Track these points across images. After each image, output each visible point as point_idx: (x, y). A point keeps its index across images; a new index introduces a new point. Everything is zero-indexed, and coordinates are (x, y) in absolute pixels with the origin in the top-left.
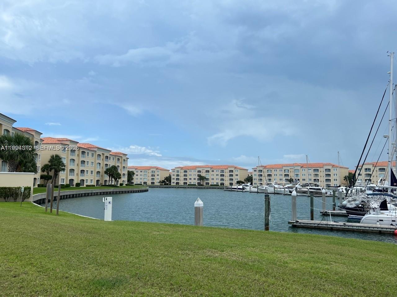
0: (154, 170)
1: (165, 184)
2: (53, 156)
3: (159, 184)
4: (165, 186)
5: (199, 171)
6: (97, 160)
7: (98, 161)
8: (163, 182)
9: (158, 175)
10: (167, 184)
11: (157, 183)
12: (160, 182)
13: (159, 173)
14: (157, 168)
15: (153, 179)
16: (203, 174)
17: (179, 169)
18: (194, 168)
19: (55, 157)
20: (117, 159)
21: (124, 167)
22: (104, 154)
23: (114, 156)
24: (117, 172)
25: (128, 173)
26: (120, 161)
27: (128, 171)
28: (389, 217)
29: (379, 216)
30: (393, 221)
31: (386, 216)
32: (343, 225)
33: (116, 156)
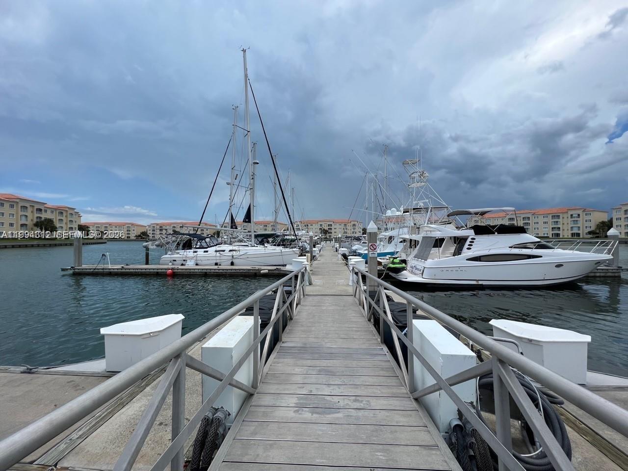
0: (130, 225)
1: (141, 238)
3: (135, 238)
4: (141, 240)
5: (174, 227)
6: (21, 211)
7: (21, 213)
8: (140, 236)
9: (134, 230)
10: (144, 238)
11: (132, 237)
12: (136, 236)
13: (135, 228)
14: (132, 224)
15: (128, 234)
16: (178, 229)
17: (155, 225)
18: (170, 224)
20: (59, 212)
21: (71, 221)
22: (33, 206)
23: (54, 210)
24: (52, 225)
25: (80, 227)
26: (64, 214)
27: (79, 225)
28: (180, 256)
29: (172, 256)
30: (184, 260)
31: (178, 256)
32: (121, 268)
33: (56, 209)
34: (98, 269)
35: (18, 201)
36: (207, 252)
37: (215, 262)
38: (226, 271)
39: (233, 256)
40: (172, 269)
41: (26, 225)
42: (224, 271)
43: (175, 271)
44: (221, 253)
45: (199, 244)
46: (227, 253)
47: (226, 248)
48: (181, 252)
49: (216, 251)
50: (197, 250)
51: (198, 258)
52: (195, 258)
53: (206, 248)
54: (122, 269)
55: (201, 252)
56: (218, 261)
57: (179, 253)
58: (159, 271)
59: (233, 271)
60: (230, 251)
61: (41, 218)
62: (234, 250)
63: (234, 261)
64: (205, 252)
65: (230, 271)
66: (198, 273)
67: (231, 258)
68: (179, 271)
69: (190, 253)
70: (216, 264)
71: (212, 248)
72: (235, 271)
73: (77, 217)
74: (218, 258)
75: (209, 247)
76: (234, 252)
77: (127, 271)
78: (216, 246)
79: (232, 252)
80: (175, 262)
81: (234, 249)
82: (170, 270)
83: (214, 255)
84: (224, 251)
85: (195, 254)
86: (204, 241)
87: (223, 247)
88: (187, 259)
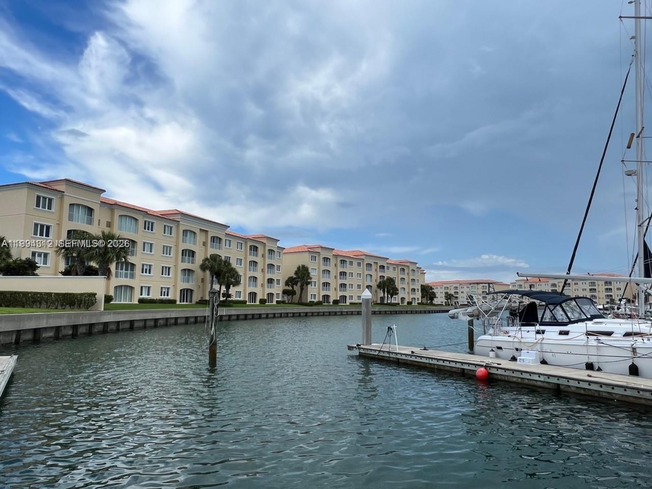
0: (486, 284)
2: (300, 267)
6: (367, 270)
7: (367, 272)
17: (522, 283)
19: (302, 267)
20: (401, 269)
21: (413, 280)
22: (377, 263)
23: (396, 266)
24: (393, 286)
25: (422, 287)
26: (406, 271)
27: (421, 285)
28: (510, 339)
29: (495, 338)
30: (517, 350)
31: (506, 338)
32: (410, 353)
33: (398, 265)
34: (384, 352)
35: (363, 257)
36: (567, 333)
37: (585, 360)
38: (609, 390)
39: (634, 350)
40: (486, 367)
41: (371, 286)
42: (604, 389)
43: (493, 371)
44: (603, 338)
45: (548, 313)
46: (617, 340)
47: (618, 326)
48: (513, 330)
49: (589, 334)
50: (542, 328)
51: (546, 348)
52: (538, 347)
53: (565, 324)
54: (411, 356)
55: (552, 332)
56: (593, 360)
57: (507, 332)
58: (466, 367)
59: (628, 393)
60: (627, 334)
61: (384, 277)
62: (636, 334)
63: (639, 363)
64: (561, 333)
65: (621, 391)
66: (539, 383)
67: (630, 354)
68: (500, 372)
69: (528, 334)
70: (590, 366)
71: (580, 324)
72: (635, 394)
73: (419, 274)
74: (593, 351)
75: (571, 322)
76: (639, 339)
77: (418, 360)
78: (590, 319)
79: (630, 338)
80: (499, 352)
81: (638, 331)
82: (483, 369)
83: (583, 343)
84: (609, 334)
85: (539, 336)
86: (558, 308)
87: (607, 324)
88: (522, 347)
